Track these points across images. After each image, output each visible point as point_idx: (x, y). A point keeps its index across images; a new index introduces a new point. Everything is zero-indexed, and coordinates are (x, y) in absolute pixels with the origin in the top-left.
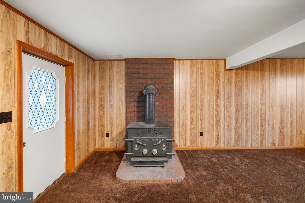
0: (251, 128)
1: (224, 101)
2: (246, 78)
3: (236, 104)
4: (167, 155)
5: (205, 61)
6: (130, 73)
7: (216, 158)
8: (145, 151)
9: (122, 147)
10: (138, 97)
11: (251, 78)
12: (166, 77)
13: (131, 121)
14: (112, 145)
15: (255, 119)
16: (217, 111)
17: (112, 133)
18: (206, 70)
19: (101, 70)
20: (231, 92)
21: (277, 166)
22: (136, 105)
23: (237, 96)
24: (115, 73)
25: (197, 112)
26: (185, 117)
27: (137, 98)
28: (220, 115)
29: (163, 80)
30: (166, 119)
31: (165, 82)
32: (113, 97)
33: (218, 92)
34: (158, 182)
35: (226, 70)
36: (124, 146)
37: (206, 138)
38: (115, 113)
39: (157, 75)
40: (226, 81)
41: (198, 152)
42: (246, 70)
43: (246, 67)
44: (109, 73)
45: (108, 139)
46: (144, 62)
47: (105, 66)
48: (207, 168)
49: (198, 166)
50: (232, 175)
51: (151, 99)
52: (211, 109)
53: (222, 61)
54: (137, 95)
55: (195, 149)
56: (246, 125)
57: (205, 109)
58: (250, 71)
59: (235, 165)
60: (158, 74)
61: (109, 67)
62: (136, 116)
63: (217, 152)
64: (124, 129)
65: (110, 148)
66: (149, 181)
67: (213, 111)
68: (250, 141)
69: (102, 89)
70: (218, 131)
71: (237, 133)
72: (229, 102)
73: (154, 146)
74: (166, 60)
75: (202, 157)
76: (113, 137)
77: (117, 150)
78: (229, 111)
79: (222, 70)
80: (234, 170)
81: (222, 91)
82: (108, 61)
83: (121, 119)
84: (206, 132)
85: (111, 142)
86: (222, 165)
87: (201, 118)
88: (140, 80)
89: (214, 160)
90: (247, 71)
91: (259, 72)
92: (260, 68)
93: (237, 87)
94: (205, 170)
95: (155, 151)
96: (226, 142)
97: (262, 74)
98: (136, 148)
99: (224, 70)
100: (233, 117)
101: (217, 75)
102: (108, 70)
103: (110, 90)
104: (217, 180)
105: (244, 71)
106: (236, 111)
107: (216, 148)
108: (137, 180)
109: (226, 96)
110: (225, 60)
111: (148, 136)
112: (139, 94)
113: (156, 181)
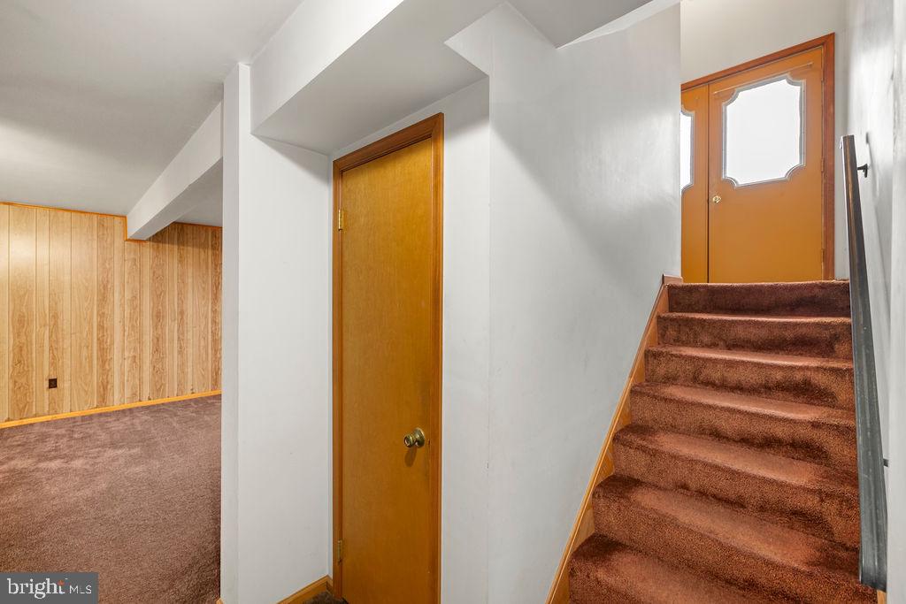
0: (190, 359)
1: (122, 305)
3: (155, 314)
11: (190, 261)
15: (199, 340)
20: (141, 286)
28: (112, 336)
35: (127, 240)
42: (178, 244)
56: (181, 352)
58: (190, 248)
68: (190, 383)
81: (117, 283)
90: (181, 247)
91: (210, 252)
92: (210, 244)
96: (128, 393)
99: (122, 241)
100: (148, 339)
105: (176, 247)
106: (156, 327)
109: (128, 295)
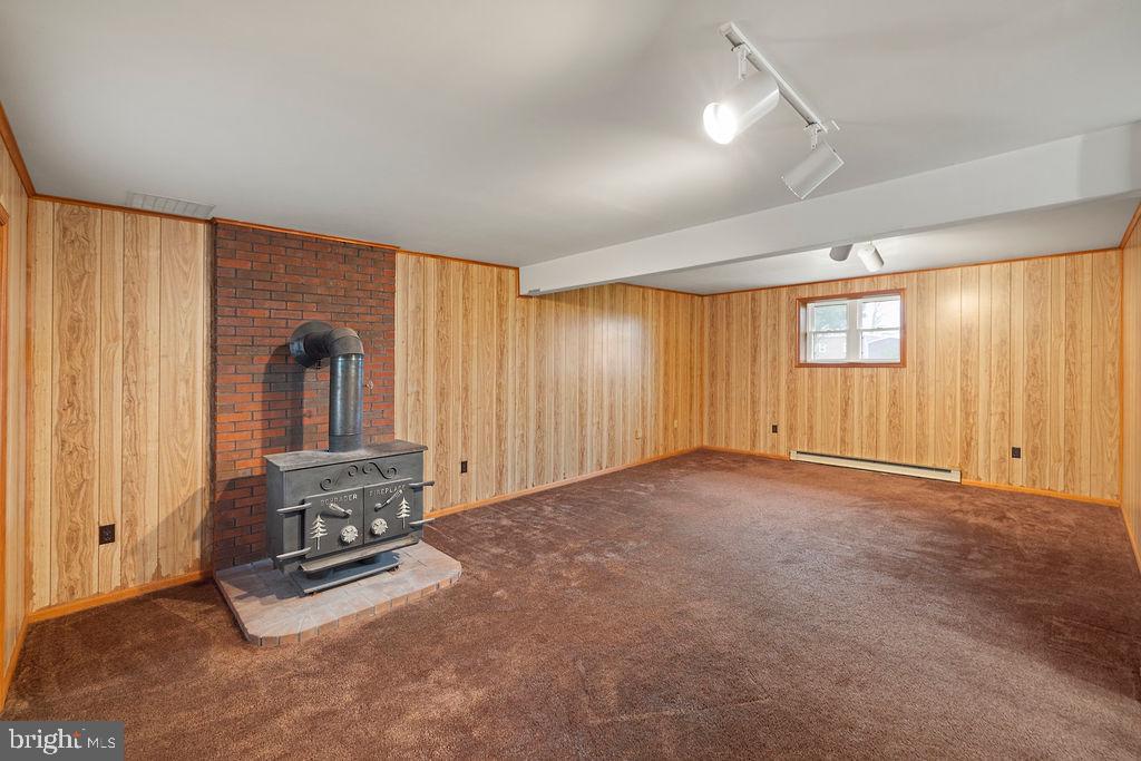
2: (557, 320)
4: (413, 527)
5: (475, 266)
6: (233, 276)
7: (507, 517)
8: (350, 533)
9: (187, 570)
10: (269, 366)
12: (372, 302)
13: (235, 456)
14: (131, 575)
16: (499, 400)
17: (132, 523)
18: (476, 291)
19: (73, 245)
21: (613, 502)
22: (258, 397)
23: (540, 361)
24: (154, 270)
25: (454, 405)
26: (424, 421)
27: (263, 371)
29: (362, 310)
30: (371, 436)
31: (369, 318)
32: (142, 366)
33: (502, 350)
34: (403, 603)
36: (197, 565)
37: (474, 477)
38: (153, 435)
39: (342, 293)
40: (519, 324)
41: (459, 517)
43: (557, 296)
44: (119, 265)
45: (114, 550)
46: (294, 244)
47: (98, 231)
48: (498, 540)
49: (477, 542)
50: (550, 536)
51: (353, 371)
52: (488, 398)
53: (512, 272)
54: (267, 359)
55: (448, 514)
57: (473, 398)
59: (550, 519)
60: (345, 289)
61: (119, 237)
62: (258, 435)
63: (503, 506)
64: (199, 496)
65: (124, 586)
66: (380, 606)
67: (491, 401)
69: (74, 332)
70: (502, 454)
71: (539, 453)
72: (524, 376)
73: (376, 510)
74: (372, 248)
75: (477, 525)
76: (140, 538)
77: (164, 587)
78: (524, 401)
79: (512, 296)
80: (550, 528)
82: (119, 215)
83: (184, 456)
84: (474, 460)
85: (130, 560)
86: (525, 527)
87: (463, 424)
88: (275, 305)
89: (505, 522)
93: (540, 341)
94: (498, 545)
95: (380, 526)
97: (582, 312)
98: (319, 529)
101: (500, 306)
102: (113, 252)
103: (128, 335)
104: (530, 553)
107: (498, 499)
108: (343, 618)
110: (517, 269)
111: (354, 486)
112: (274, 355)
113: (396, 600)
